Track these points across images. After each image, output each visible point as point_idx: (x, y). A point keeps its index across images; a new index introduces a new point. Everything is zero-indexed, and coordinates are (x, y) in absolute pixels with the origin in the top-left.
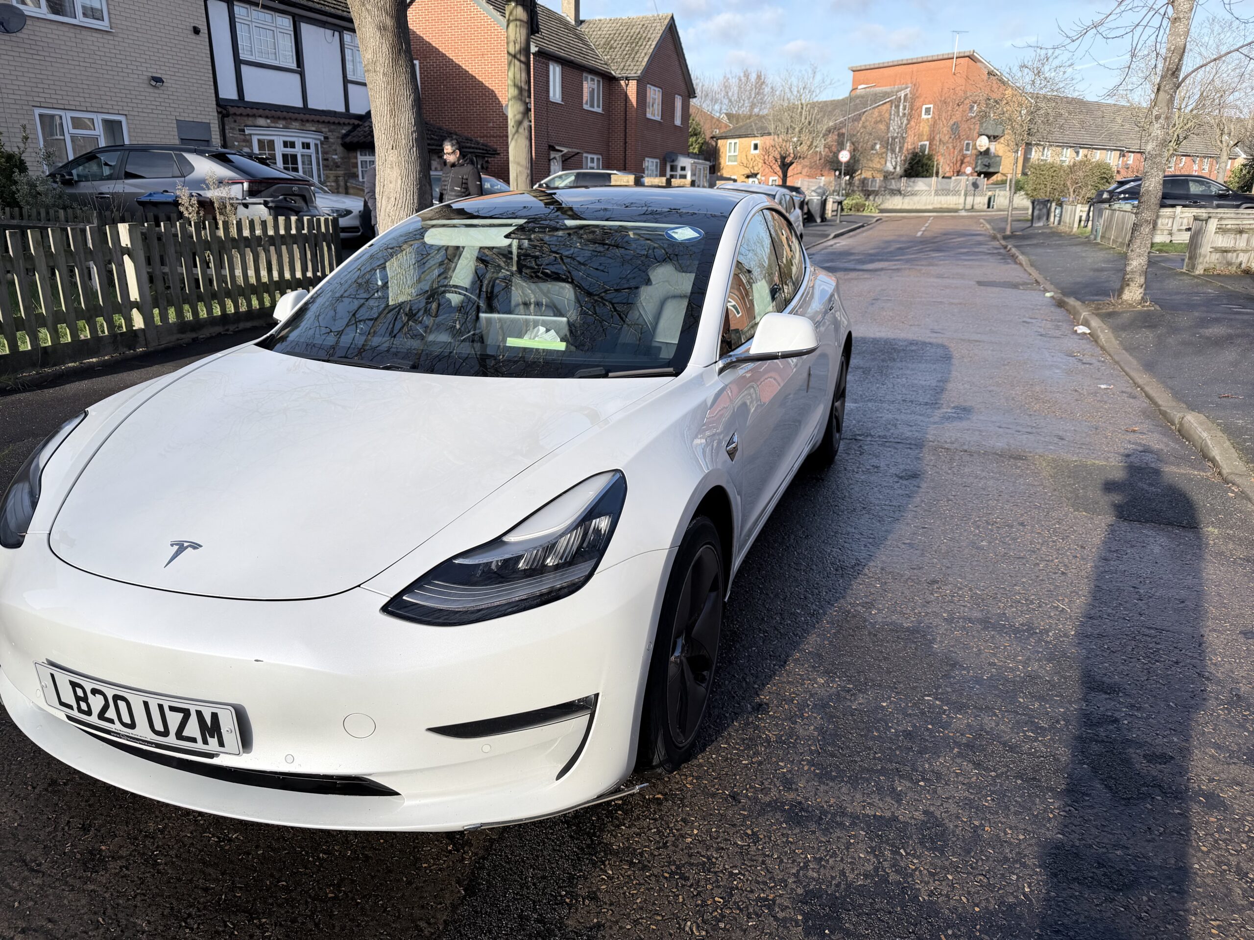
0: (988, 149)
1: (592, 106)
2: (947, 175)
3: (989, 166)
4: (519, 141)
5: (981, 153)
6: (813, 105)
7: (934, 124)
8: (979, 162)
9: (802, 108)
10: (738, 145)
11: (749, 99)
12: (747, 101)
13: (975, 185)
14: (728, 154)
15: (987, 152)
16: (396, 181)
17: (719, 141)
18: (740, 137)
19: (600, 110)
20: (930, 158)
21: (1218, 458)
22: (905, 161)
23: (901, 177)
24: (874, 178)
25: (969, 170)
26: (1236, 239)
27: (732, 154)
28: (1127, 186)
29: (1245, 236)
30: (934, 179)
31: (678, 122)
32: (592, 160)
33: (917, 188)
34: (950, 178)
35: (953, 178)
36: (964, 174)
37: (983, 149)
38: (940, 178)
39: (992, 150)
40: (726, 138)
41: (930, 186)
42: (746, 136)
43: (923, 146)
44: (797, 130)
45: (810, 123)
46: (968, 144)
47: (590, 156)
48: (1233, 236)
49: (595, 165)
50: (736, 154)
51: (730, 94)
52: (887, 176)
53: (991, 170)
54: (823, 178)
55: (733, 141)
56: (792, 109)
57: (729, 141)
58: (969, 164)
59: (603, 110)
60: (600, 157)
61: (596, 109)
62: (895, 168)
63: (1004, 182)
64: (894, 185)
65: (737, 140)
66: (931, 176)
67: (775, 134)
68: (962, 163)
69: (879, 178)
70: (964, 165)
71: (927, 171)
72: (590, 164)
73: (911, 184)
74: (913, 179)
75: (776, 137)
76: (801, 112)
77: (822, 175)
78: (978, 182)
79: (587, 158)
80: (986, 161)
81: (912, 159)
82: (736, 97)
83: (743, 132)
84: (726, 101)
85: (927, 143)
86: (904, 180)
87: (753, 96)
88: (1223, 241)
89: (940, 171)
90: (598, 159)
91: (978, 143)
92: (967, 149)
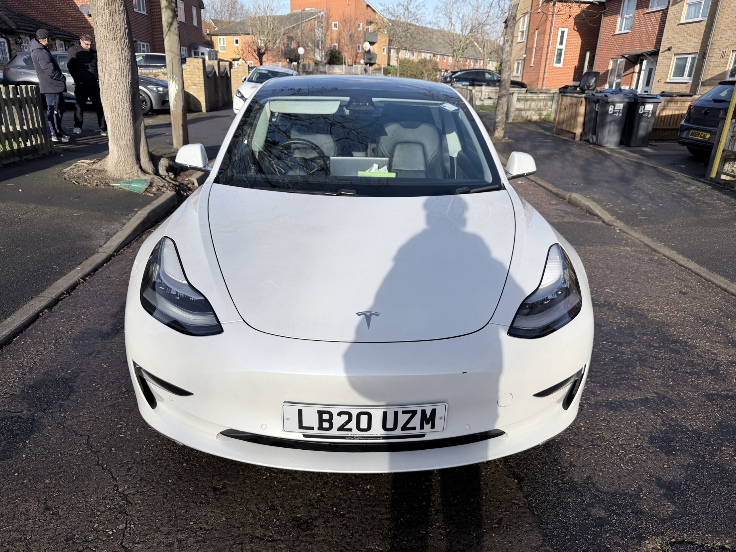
0: (369, 50)
1: (140, 10)
2: (350, 64)
3: (370, 59)
4: (171, 36)
5: (366, 51)
6: (274, 18)
7: (339, 33)
8: (366, 57)
9: (268, 20)
10: (225, 40)
11: (228, 11)
12: (226, 13)
13: (366, 70)
14: (219, 45)
15: (369, 52)
16: (116, 63)
17: (213, 37)
18: (226, 35)
19: (145, 13)
20: (340, 53)
21: (599, 214)
22: (326, 55)
23: (325, 64)
24: (309, 64)
25: (362, 61)
26: (525, 104)
27: (222, 45)
28: (457, 74)
29: (529, 102)
30: (344, 66)
31: (195, 23)
32: (143, 45)
33: (334, 71)
34: (352, 65)
35: (354, 66)
36: (360, 63)
37: (367, 50)
38: (347, 65)
39: (372, 50)
40: (217, 35)
41: (342, 70)
42: (230, 35)
43: (335, 46)
44: (266, 33)
45: (273, 29)
46: (359, 47)
47: (142, 43)
48: (523, 102)
49: (145, 49)
50: (225, 45)
51: (215, 7)
52: (317, 63)
53: (372, 62)
54: (280, 63)
55: (222, 37)
56: (261, 19)
57: (219, 37)
58: (361, 58)
59: (147, 13)
60: (148, 44)
61: (142, 12)
62: (322, 59)
63: (380, 69)
64: (321, 69)
65: (224, 37)
66: (342, 64)
67: (252, 34)
68: (357, 57)
69: (312, 64)
70: (357, 58)
71: (339, 61)
72: (142, 49)
73: (331, 68)
74: (332, 66)
75: (253, 36)
76: (267, 22)
77: (280, 61)
78: (367, 69)
79: (140, 44)
80: (370, 57)
81: (331, 54)
82: (219, 9)
83: (228, 32)
84: (213, 11)
85: (336, 44)
86: (327, 66)
87: (230, 9)
88: (520, 105)
89: (346, 61)
90: (147, 46)
91: (364, 46)
92: (359, 49)
